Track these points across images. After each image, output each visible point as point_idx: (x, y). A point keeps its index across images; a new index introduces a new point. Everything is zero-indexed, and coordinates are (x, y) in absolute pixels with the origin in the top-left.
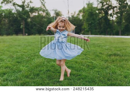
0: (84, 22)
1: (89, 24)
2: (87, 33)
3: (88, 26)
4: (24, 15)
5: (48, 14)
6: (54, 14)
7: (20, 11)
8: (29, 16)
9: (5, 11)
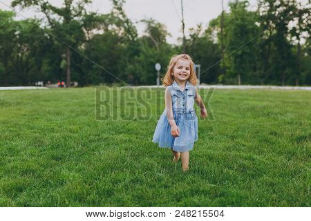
0: (224, 51)
1: (237, 57)
2: (231, 79)
3: (235, 62)
4: (71, 34)
5: (130, 30)
6: (146, 32)
7: (58, 23)
8: (81, 38)
9: (22, 25)
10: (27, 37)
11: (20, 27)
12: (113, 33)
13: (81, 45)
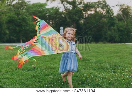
4: (76, 15)
5: (109, 11)
6: (119, 11)
7: (70, 9)
8: (81, 17)
9: (50, 10)
10: (53, 17)
11: (49, 12)
12: (100, 13)
13: (81, 20)
